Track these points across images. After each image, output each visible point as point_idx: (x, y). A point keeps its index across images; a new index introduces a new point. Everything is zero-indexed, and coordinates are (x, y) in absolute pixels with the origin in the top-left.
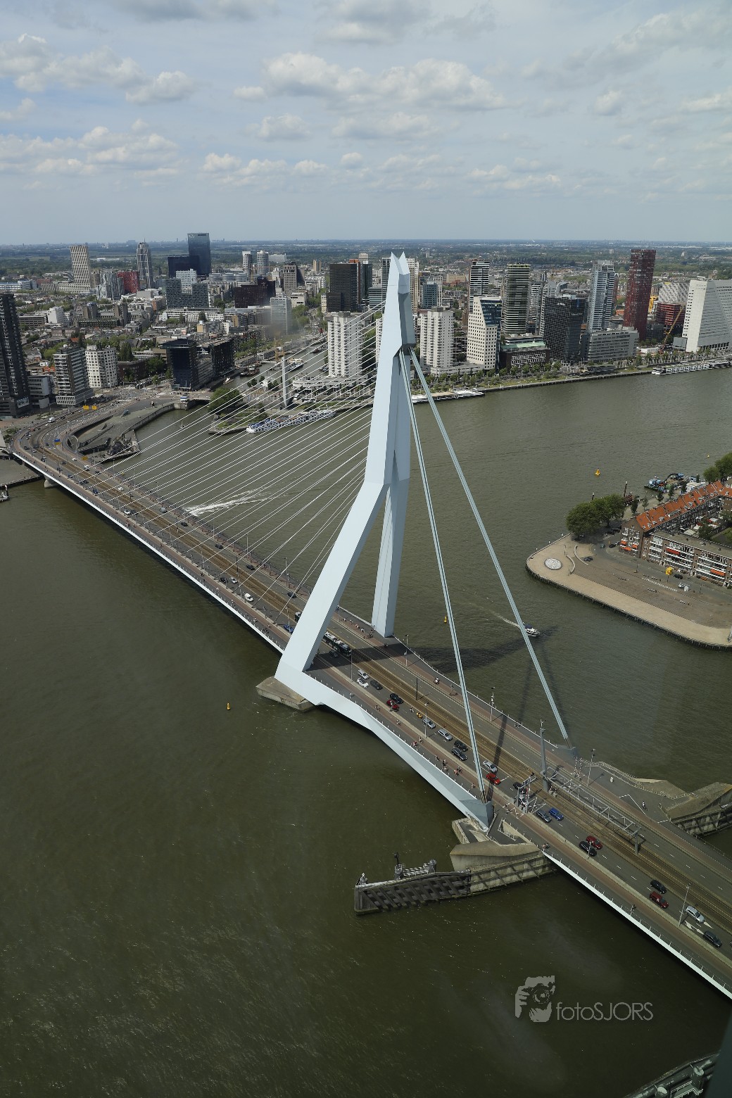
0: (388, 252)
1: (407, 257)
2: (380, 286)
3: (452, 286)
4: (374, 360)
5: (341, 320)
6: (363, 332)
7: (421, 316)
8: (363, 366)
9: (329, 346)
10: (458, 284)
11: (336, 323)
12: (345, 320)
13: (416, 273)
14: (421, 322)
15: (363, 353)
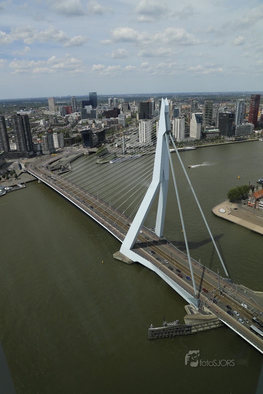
0: (161, 98)
1: (168, 99)
2: (158, 110)
3: (184, 109)
4: (156, 137)
5: (144, 122)
6: (152, 126)
7: (173, 120)
8: (152, 139)
9: (140, 132)
10: (186, 109)
11: (142, 124)
12: (145, 122)
13: (171, 105)
14: (173, 122)
15: (152, 134)
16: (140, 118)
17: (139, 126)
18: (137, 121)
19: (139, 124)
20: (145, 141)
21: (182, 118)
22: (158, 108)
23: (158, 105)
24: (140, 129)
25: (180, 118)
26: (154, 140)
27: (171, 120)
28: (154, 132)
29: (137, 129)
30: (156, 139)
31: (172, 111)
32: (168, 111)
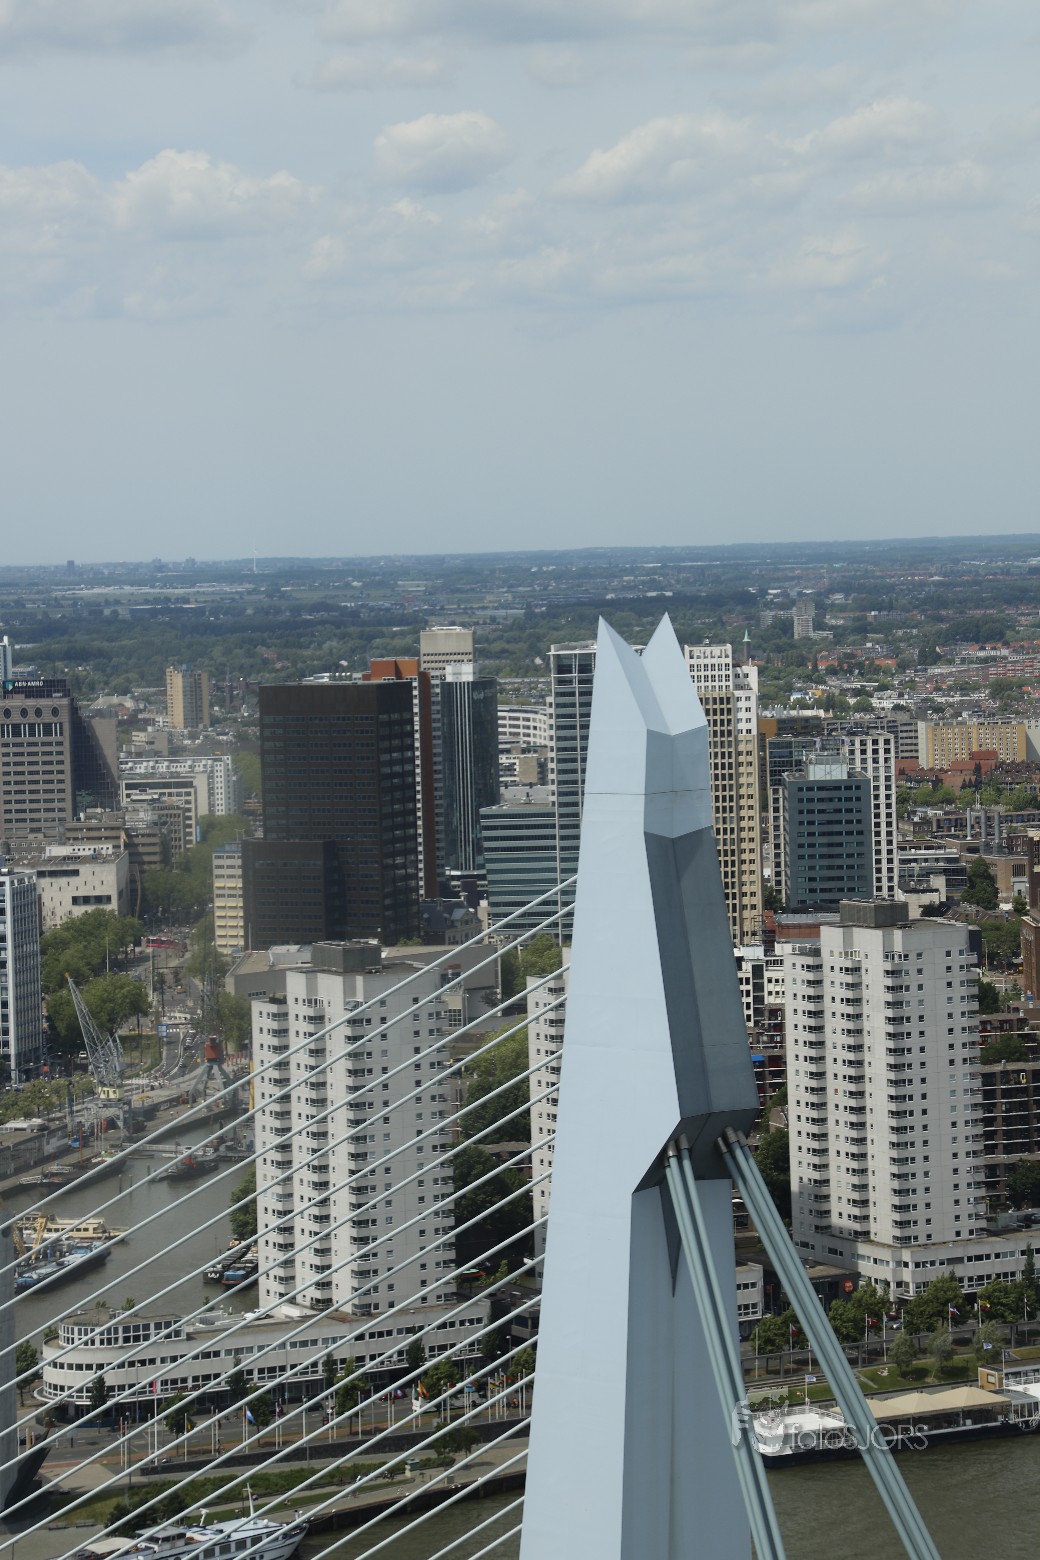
0: (581, 617)
1: (686, 638)
2: (547, 796)
3: (953, 782)
4: (523, 1211)
5: (331, 987)
6: (457, 1049)
7: (782, 949)
8: (462, 1248)
9: (265, 1139)
10: (984, 774)
11: (297, 1010)
12: (349, 990)
13: (748, 718)
14: (787, 987)
15: (464, 1169)
16: (262, 933)
17: (245, 1048)
18: (214, 967)
19: (243, 1016)
20: (344, 1294)
21: (929, 911)
22: (542, 767)
23: (540, 727)
24: (262, 1095)
25: (891, 917)
26: (490, 1269)
27: (753, 953)
28: (501, 1135)
29: (218, 1094)
30: (529, 1246)
31: (764, 807)
32: (704, 816)
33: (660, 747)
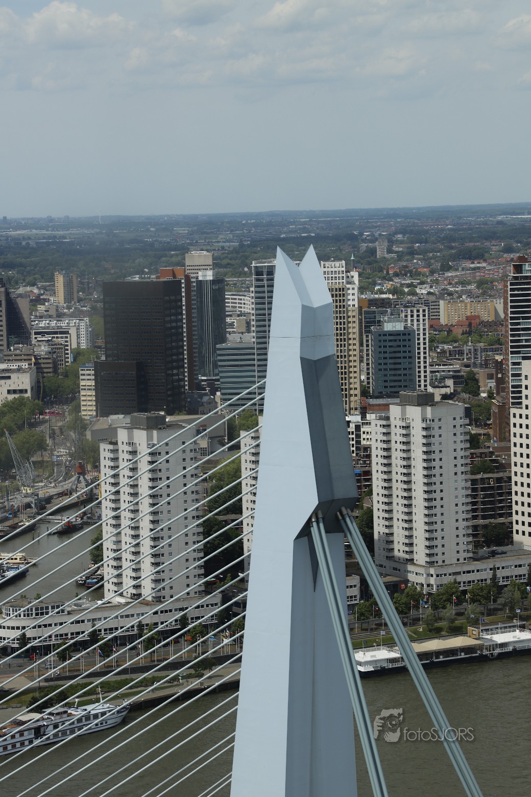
1: (322, 257)
3: (457, 332)
4: (239, 549)
5: (140, 436)
6: (205, 468)
7: (370, 417)
8: (209, 568)
9: (107, 513)
10: (473, 327)
11: (123, 448)
12: (150, 438)
13: (353, 299)
14: (373, 434)
15: (208, 528)
16: (105, 407)
17: (96, 467)
18: (80, 426)
19: (95, 452)
20: (147, 591)
21: (444, 397)
22: (248, 324)
23: (247, 305)
24: (105, 491)
25: (425, 400)
26: (222, 578)
27: (355, 418)
28: (228, 511)
29: (83, 490)
30: (242, 567)
31: (361, 345)
32: (331, 349)
33: (309, 314)
